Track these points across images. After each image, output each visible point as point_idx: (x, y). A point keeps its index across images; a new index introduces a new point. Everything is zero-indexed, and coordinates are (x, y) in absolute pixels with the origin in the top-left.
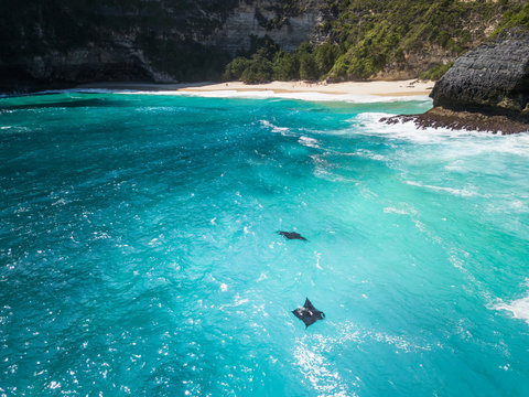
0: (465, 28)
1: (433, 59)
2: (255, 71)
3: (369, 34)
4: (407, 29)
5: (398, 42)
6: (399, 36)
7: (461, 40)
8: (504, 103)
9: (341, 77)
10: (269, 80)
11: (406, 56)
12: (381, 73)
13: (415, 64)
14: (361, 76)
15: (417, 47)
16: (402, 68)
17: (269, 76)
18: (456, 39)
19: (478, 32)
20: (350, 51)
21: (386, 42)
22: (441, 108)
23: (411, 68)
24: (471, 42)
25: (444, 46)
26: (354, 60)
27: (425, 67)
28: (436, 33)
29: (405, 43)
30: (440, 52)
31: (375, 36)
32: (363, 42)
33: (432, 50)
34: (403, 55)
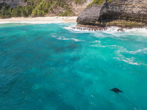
0: (67, 3)
1: (60, 11)
2: (4, 14)
3: (41, 3)
4: (52, 2)
5: (50, 6)
6: (50, 4)
7: (66, 6)
8: (97, 23)
9: (36, 15)
10: (10, 17)
11: (53, 10)
12: (47, 14)
13: (56, 12)
14: (42, 15)
15: (56, 7)
16: (53, 13)
17: (10, 16)
18: (65, 6)
19: (70, 4)
20: (36, 8)
21: (47, 6)
22: (80, 24)
23: (55, 13)
24: (69, 6)
25: (63, 7)
26: (38, 11)
27: (59, 13)
28: (60, 4)
29: (52, 6)
30: (62, 9)
31: (43, 4)
32: (40, 6)
33: (60, 8)
34: (52, 9)
